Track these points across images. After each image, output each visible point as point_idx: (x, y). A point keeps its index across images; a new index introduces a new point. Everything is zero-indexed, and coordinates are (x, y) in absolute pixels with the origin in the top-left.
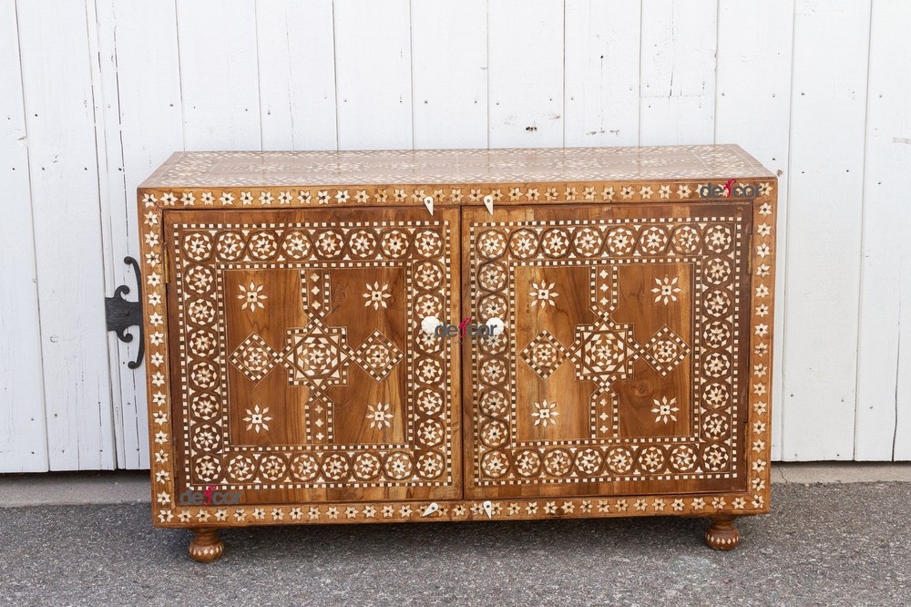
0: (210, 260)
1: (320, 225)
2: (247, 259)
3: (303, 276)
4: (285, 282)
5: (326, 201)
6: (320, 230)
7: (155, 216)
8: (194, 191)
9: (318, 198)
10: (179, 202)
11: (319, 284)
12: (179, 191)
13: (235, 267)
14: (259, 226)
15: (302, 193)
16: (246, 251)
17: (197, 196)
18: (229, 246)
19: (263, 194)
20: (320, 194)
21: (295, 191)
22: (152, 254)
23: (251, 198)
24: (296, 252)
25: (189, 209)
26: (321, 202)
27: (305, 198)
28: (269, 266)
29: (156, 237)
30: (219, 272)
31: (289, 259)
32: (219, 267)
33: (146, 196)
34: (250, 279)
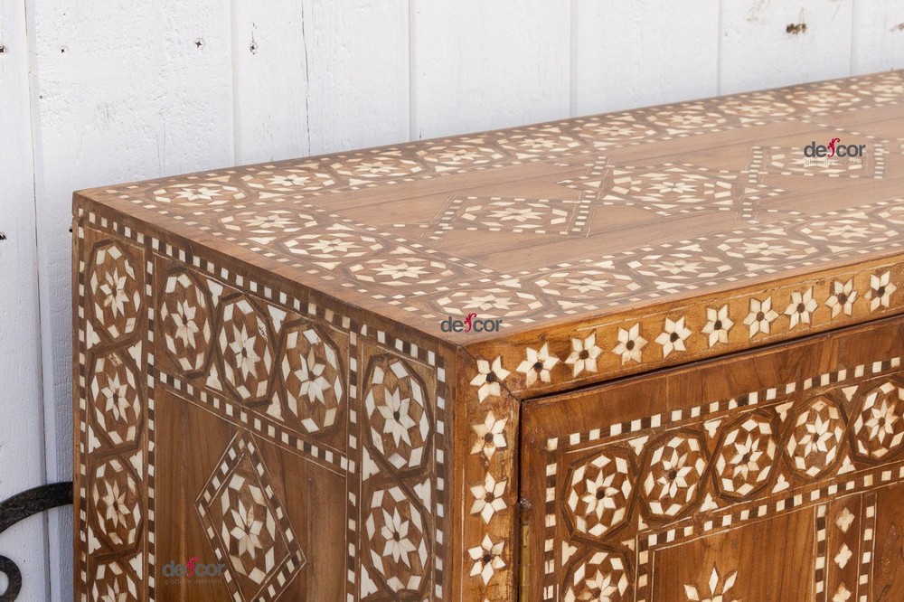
0: (627, 527)
1: (868, 371)
2: (709, 504)
3: (821, 524)
4: (785, 549)
5: (885, 300)
6: (867, 386)
7: (501, 425)
8: (599, 326)
9: (868, 295)
10: (564, 370)
11: (852, 538)
12: (562, 333)
13: (679, 534)
14: (743, 402)
15: (839, 288)
16: (708, 482)
17: (607, 342)
18: (672, 475)
19: (755, 306)
20: (876, 283)
21: (821, 283)
22: (487, 543)
23: (727, 324)
24: (815, 459)
25: (585, 384)
26: (875, 304)
27: (843, 299)
28: (753, 514)
29: (500, 489)
30: (643, 558)
31: (798, 480)
32: (643, 545)
33: (483, 366)
34: (711, 557)
